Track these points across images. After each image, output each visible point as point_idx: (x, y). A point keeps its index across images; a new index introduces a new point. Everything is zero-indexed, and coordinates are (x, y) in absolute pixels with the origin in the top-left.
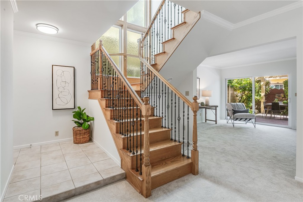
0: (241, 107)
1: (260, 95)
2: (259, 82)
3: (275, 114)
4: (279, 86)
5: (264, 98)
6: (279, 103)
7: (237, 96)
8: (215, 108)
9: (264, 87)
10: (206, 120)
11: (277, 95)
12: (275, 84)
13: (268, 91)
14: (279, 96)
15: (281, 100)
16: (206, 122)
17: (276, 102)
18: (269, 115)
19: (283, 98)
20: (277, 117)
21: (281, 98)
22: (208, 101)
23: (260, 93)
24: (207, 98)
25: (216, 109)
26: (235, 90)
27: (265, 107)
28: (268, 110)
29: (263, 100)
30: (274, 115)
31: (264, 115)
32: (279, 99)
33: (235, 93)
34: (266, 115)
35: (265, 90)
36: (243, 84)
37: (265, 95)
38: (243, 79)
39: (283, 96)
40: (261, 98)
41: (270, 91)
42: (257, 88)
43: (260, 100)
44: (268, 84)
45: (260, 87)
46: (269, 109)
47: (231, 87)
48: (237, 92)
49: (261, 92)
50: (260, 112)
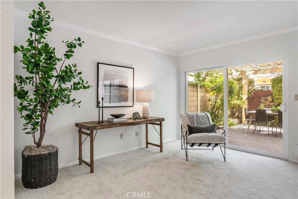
0: (203, 121)
1: (242, 99)
2: (240, 80)
3: (260, 125)
4: (266, 88)
5: (246, 103)
6: (266, 110)
7: (210, 101)
8: (159, 123)
9: (246, 87)
10: (148, 143)
11: (262, 98)
12: (261, 85)
13: (251, 93)
14: (266, 100)
15: (269, 106)
16: (147, 147)
17: (262, 108)
18: (252, 127)
19: (271, 102)
20: (263, 131)
21: (268, 103)
22: (148, 111)
23: (241, 96)
24: (146, 104)
25: (161, 125)
26: (206, 91)
27: (247, 117)
28: (250, 120)
29: (245, 106)
30: (259, 127)
31: (245, 127)
32: (266, 105)
33: (207, 95)
34: (249, 127)
35: (248, 92)
36: (217, 82)
37: (248, 99)
38: (219, 76)
39: (271, 100)
40: (243, 103)
41: (254, 93)
42: (236, 88)
43: (241, 106)
44: (251, 82)
45: (241, 88)
46: (253, 118)
47: (200, 86)
48: (210, 95)
49: (242, 94)
50: (241, 122)
